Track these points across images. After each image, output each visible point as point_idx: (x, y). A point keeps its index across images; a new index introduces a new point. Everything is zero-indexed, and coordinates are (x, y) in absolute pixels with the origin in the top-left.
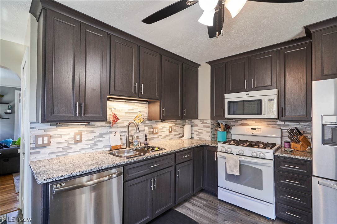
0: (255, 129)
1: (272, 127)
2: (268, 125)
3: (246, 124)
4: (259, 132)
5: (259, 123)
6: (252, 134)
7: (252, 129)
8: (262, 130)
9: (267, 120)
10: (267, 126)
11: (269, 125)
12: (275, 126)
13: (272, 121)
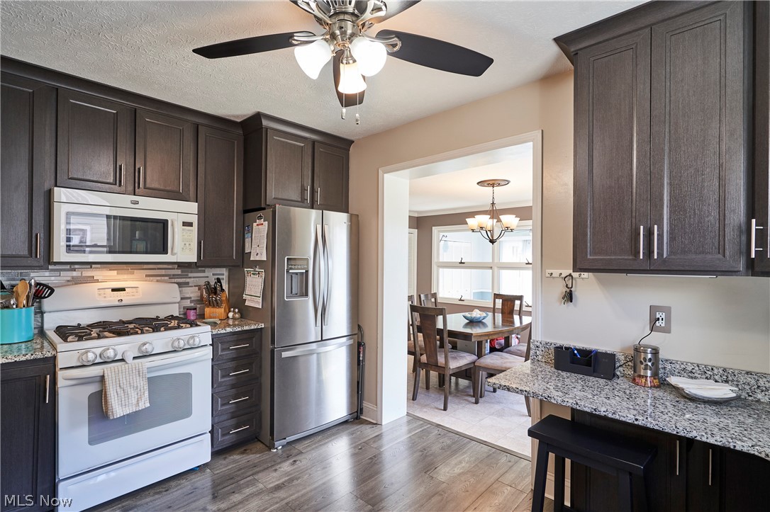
0: (123, 290)
1: (157, 281)
2: (148, 278)
3: (91, 280)
4: (133, 295)
5: (128, 274)
6: (117, 303)
7: (113, 290)
8: (140, 289)
9: (145, 266)
10: (146, 281)
11: (151, 278)
12: (163, 278)
13: (158, 269)
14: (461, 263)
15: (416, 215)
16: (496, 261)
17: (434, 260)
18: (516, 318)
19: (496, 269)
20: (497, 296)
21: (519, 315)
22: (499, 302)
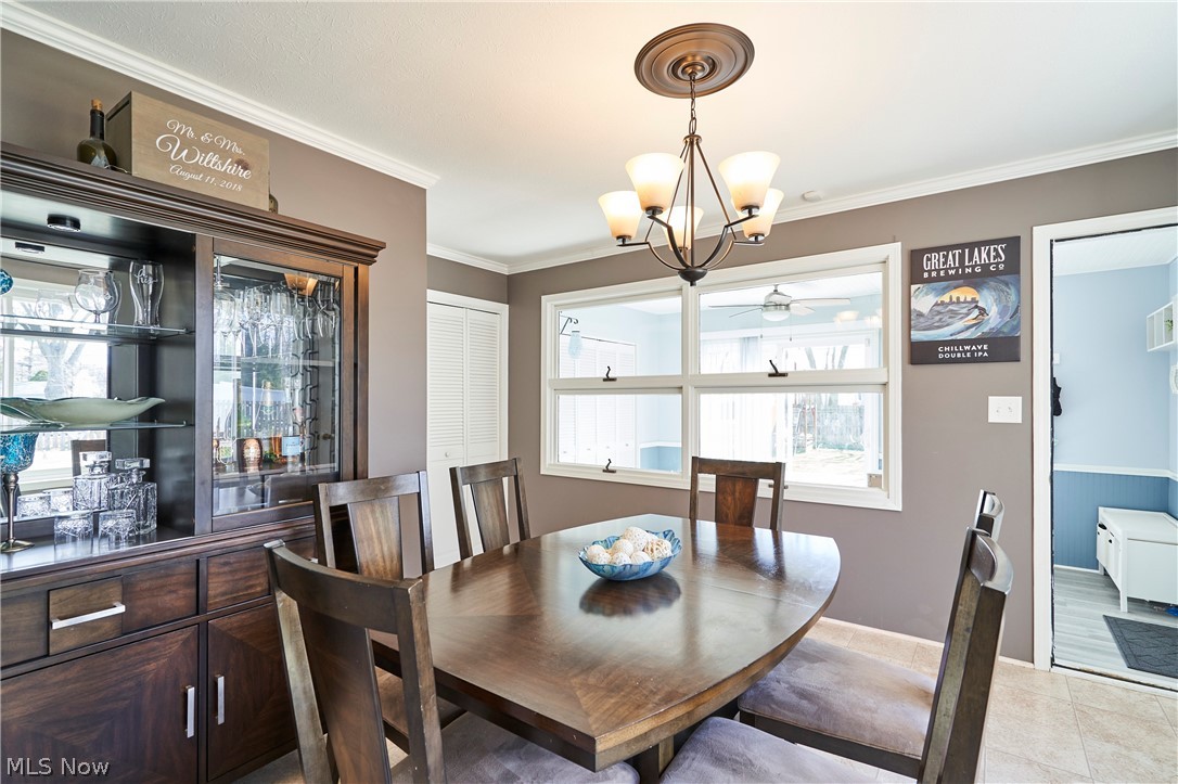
14: (608, 379)
15: (505, 270)
16: (692, 371)
17: (547, 374)
18: (763, 537)
19: (690, 391)
20: (700, 465)
21: (773, 527)
22: (708, 482)
